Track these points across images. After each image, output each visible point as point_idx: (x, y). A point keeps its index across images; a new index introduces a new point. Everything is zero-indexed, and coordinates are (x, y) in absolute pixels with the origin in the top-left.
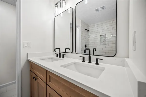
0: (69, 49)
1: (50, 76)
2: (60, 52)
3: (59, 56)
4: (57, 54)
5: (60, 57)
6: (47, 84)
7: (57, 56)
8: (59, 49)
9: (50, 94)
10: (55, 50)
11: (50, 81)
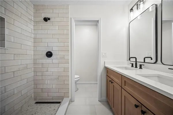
0: (150, 58)
1: (125, 81)
2: (136, 62)
3: (134, 66)
4: (132, 64)
5: (136, 67)
6: (122, 88)
7: (132, 66)
8: (135, 59)
9: (125, 96)
10: (130, 59)
11: (125, 85)
